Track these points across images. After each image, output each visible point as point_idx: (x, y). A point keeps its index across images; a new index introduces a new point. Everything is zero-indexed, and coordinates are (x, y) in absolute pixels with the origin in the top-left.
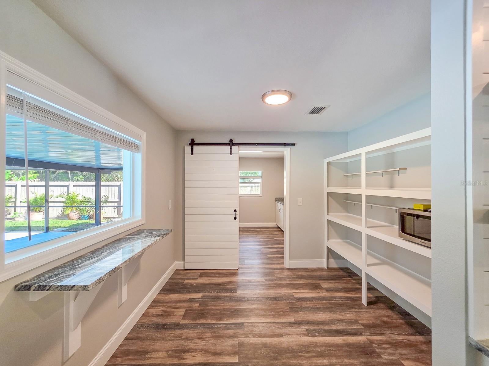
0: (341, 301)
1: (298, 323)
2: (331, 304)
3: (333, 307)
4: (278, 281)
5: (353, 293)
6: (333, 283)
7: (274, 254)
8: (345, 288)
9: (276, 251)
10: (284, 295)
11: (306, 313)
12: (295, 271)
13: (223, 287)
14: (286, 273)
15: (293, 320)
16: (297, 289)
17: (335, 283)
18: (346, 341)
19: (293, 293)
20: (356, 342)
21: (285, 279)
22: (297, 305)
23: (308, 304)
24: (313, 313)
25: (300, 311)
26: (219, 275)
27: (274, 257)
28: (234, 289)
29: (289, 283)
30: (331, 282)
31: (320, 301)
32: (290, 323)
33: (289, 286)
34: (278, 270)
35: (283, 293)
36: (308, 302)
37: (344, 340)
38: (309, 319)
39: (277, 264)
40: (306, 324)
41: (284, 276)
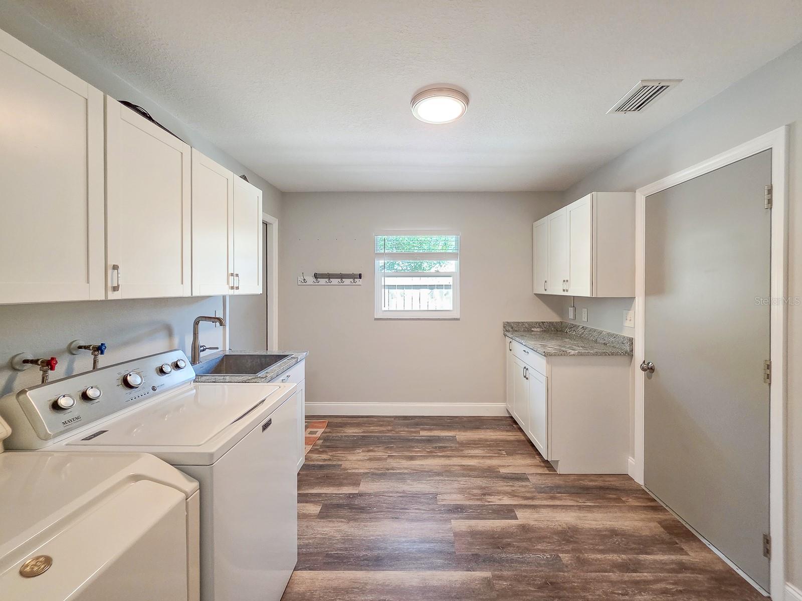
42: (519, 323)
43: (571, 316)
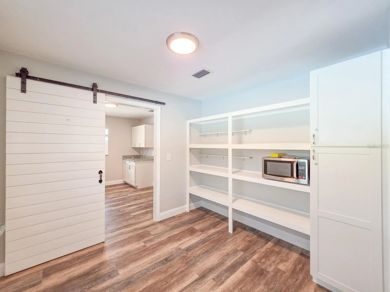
0: (217, 236)
1: (203, 276)
2: (212, 242)
3: (215, 244)
4: (157, 239)
5: (219, 227)
6: (201, 223)
7: (137, 211)
8: (211, 224)
9: (138, 208)
10: (172, 252)
11: (202, 261)
12: (167, 222)
13: (94, 275)
14: (161, 228)
15: (196, 276)
16: (179, 240)
17: (202, 222)
18: (244, 272)
19: (179, 246)
20: (248, 268)
21: (163, 234)
22: (190, 257)
23: (196, 251)
24: (207, 259)
25: (196, 262)
26: (79, 261)
27: (139, 214)
28: (113, 271)
29: (169, 237)
30: (200, 223)
31: (204, 243)
32: (196, 280)
33: (170, 240)
34: (151, 227)
35: (170, 250)
36: (197, 249)
37: (242, 272)
38: (207, 267)
39: (146, 221)
40: (209, 273)
41: (160, 231)
42: (127, 156)
43: (142, 153)
